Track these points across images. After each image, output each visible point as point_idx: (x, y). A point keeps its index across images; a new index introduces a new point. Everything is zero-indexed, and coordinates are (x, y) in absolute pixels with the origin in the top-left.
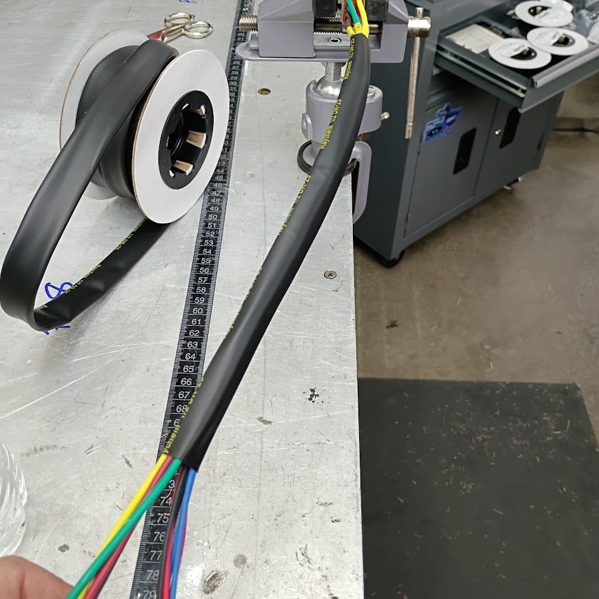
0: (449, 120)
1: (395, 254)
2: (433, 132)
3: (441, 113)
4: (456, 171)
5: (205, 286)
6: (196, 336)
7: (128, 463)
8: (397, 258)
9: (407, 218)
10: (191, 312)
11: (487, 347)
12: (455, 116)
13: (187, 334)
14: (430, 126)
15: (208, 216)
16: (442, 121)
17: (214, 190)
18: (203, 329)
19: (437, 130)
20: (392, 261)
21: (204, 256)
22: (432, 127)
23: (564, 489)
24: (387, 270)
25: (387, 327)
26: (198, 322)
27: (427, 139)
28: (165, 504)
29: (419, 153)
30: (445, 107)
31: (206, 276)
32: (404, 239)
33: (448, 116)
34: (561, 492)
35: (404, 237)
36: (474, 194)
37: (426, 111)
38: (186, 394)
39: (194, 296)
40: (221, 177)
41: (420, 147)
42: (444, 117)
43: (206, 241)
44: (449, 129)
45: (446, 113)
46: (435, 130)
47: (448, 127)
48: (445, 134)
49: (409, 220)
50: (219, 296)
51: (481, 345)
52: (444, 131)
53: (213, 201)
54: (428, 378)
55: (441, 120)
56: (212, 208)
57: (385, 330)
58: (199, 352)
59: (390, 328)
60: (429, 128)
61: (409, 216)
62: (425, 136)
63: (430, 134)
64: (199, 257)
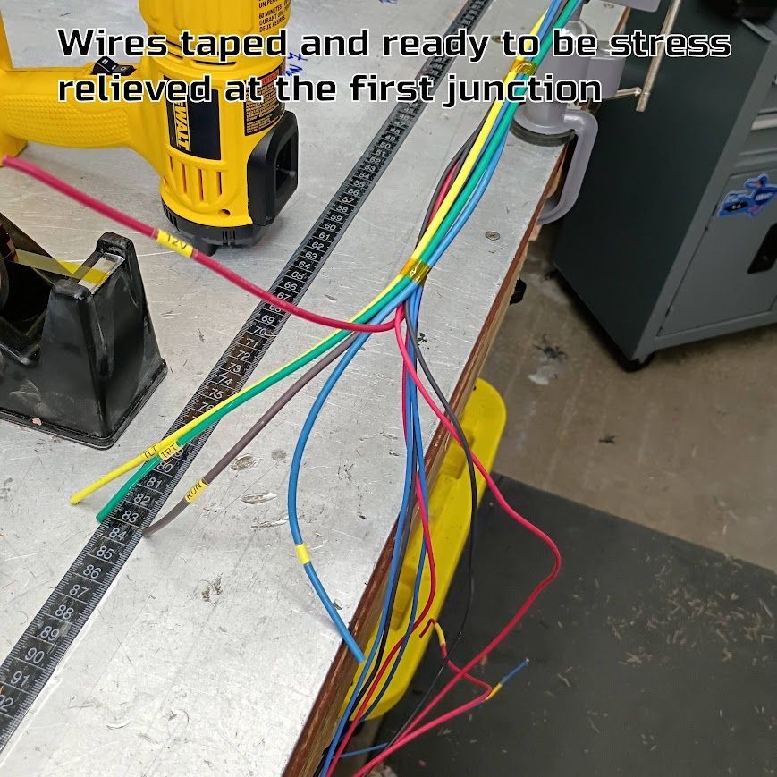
0: (761, 197)
1: (640, 353)
2: (734, 207)
3: (751, 185)
4: (753, 270)
5: (348, 206)
6: (319, 248)
7: (201, 336)
8: (642, 361)
9: (669, 311)
10: (323, 225)
11: (722, 504)
12: (770, 194)
13: (310, 244)
14: (732, 197)
15: (380, 143)
16: (750, 196)
17: (397, 120)
18: (329, 244)
19: (739, 206)
20: (634, 361)
21: (359, 179)
22: (736, 200)
23: (763, 709)
24: (624, 374)
25: (601, 441)
26: (326, 237)
27: (722, 214)
28: (223, 383)
29: (706, 229)
30: (760, 177)
31: (353, 197)
32: (657, 338)
33: (760, 192)
34: (758, 711)
35: (657, 335)
36: (769, 310)
37: (732, 175)
38: (285, 296)
39: (332, 212)
40: (412, 110)
41: (710, 221)
42: (754, 191)
43: (368, 166)
44: (757, 209)
45: (759, 186)
46: (737, 204)
47: (756, 206)
48: (750, 215)
49: (670, 314)
50: (358, 220)
51: (716, 500)
52: (750, 209)
53: (392, 130)
54: (631, 519)
55: (749, 194)
56: (388, 137)
57: (597, 444)
58: (316, 264)
59: (604, 444)
60: (730, 199)
61: (672, 309)
62: (721, 207)
63: (729, 208)
64: (354, 178)
